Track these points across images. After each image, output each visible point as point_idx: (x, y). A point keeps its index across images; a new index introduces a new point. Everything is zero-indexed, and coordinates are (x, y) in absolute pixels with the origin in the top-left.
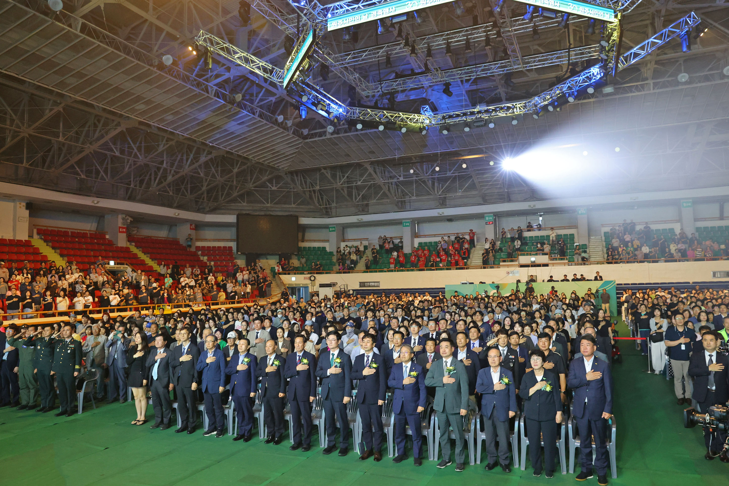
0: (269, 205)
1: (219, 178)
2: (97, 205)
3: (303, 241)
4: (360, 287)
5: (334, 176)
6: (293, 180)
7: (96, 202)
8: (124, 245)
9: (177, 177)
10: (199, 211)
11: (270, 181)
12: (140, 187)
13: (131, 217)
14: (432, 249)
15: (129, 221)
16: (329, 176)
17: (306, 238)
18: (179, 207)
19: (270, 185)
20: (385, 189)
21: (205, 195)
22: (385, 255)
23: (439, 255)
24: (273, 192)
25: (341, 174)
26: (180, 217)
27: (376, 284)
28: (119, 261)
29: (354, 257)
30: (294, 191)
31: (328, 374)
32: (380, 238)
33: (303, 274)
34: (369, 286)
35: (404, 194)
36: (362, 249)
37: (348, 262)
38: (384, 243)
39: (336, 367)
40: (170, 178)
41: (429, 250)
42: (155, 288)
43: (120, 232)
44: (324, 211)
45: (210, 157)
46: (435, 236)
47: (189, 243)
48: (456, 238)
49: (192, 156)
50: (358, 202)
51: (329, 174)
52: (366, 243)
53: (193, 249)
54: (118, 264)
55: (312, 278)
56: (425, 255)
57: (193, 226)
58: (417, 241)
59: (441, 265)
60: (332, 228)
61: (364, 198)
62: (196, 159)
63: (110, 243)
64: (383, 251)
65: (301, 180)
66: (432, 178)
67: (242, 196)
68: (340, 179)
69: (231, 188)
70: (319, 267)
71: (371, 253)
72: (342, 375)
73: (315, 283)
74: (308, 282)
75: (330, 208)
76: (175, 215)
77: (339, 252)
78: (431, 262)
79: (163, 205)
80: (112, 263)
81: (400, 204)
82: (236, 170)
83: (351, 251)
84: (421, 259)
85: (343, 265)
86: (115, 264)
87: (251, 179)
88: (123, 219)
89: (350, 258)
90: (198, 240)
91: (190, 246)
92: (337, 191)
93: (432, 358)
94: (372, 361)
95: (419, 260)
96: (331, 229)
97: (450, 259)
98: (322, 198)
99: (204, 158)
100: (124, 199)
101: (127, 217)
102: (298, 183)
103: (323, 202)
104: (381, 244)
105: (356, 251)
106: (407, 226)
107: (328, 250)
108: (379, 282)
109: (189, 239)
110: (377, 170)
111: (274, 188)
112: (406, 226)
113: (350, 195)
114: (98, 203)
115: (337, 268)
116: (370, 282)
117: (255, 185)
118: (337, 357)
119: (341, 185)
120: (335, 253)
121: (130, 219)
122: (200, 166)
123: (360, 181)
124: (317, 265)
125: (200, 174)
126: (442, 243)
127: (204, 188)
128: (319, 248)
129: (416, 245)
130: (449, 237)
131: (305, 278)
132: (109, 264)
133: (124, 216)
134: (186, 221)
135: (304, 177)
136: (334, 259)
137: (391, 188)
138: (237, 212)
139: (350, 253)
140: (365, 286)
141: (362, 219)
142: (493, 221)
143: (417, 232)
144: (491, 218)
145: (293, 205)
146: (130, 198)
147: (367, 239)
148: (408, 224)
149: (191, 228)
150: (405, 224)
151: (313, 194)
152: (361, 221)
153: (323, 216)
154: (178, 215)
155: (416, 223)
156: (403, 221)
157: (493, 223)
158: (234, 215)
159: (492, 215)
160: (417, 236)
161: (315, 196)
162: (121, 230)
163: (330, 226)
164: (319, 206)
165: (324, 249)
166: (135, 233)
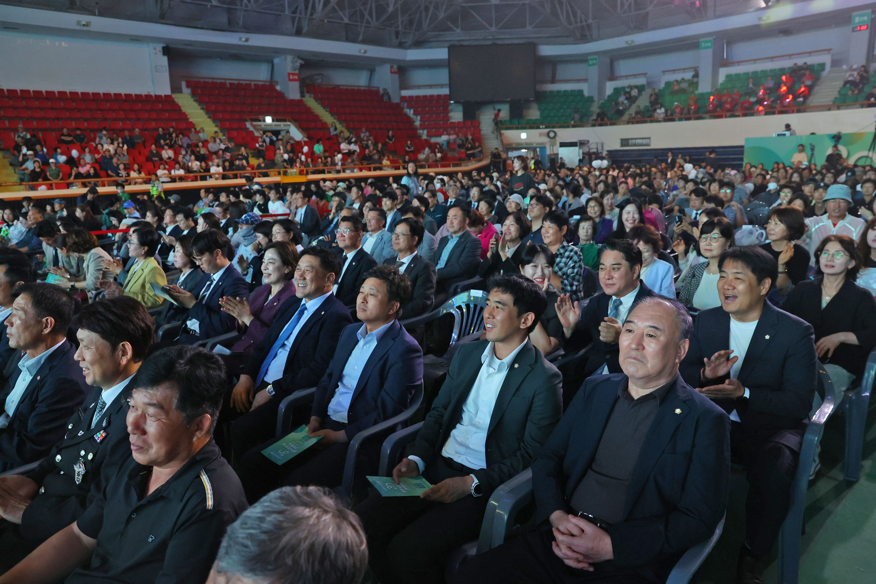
0: (493, 29)
2: (246, 44)
3: (553, 81)
4: (622, 145)
7: (244, 39)
8: (297, 97)
10: (401, 45)
12: (306, 13)
13: (302, 59)
15: (298, 64)
17: (558, 77)
18: (366, 41)
26: (368, 54)
27: (644, 141)
28: (279, 116)
30: (527, 5)
33: (538, 128)
34: (635, 145)
43: (290, 80)
44: (578, 34)
50: (625, 13)
52: (642, 81)
53: (395, 101)
54: (278, 120)
55: (552, 135)
57: (395, 69)
58: (723, 73)
60: (592, 59)
61: (636, 4)
67: (453, 19)
69: (436, 7)
73: (555, 141)
74: (545, 140)
75: (589, 28)
76: (360, 51)
80: (269, 119)
86: (273, 121)
88: (292, 62)
90: (403, 88)
96: (590, 62)
98: (574, 14)
101: (296, 59)
106: (708, 47)
107: (586, 93)
108: (649, 138)
112: (705, 48)
114: (247, 40)
116: (636, 139)
120: (596, 98)
121: (299, 62)
128: (572, 91)
129: (722, 79)
131: (541, 135)
132: (264, 121)
133: (291, 58)
134: (383, 61)
138: (448, 44)
140: (628, 145)
141: (632, 41)
142: (869, 24)
143: (725, 57)
144: (866, 18)
145: (529, 28)
146: (299, 33)
147: (645, 74)
148: (709, 44)
149: (393, 71)
150: (703, 44)
151: (558, 7)
152: (633, 44)
153: (577, 42)
154: (365, 52)
155: (725, 41)
156: (701, 40)
157: (867, 28)
158: (444, 47)
159: (869, 11)
160: (726, 64)
161: (562, 9)
162: (291, 77)
163: (589, 58)
164: (568, 26)
165: (581, 92)
166: (319, 81)
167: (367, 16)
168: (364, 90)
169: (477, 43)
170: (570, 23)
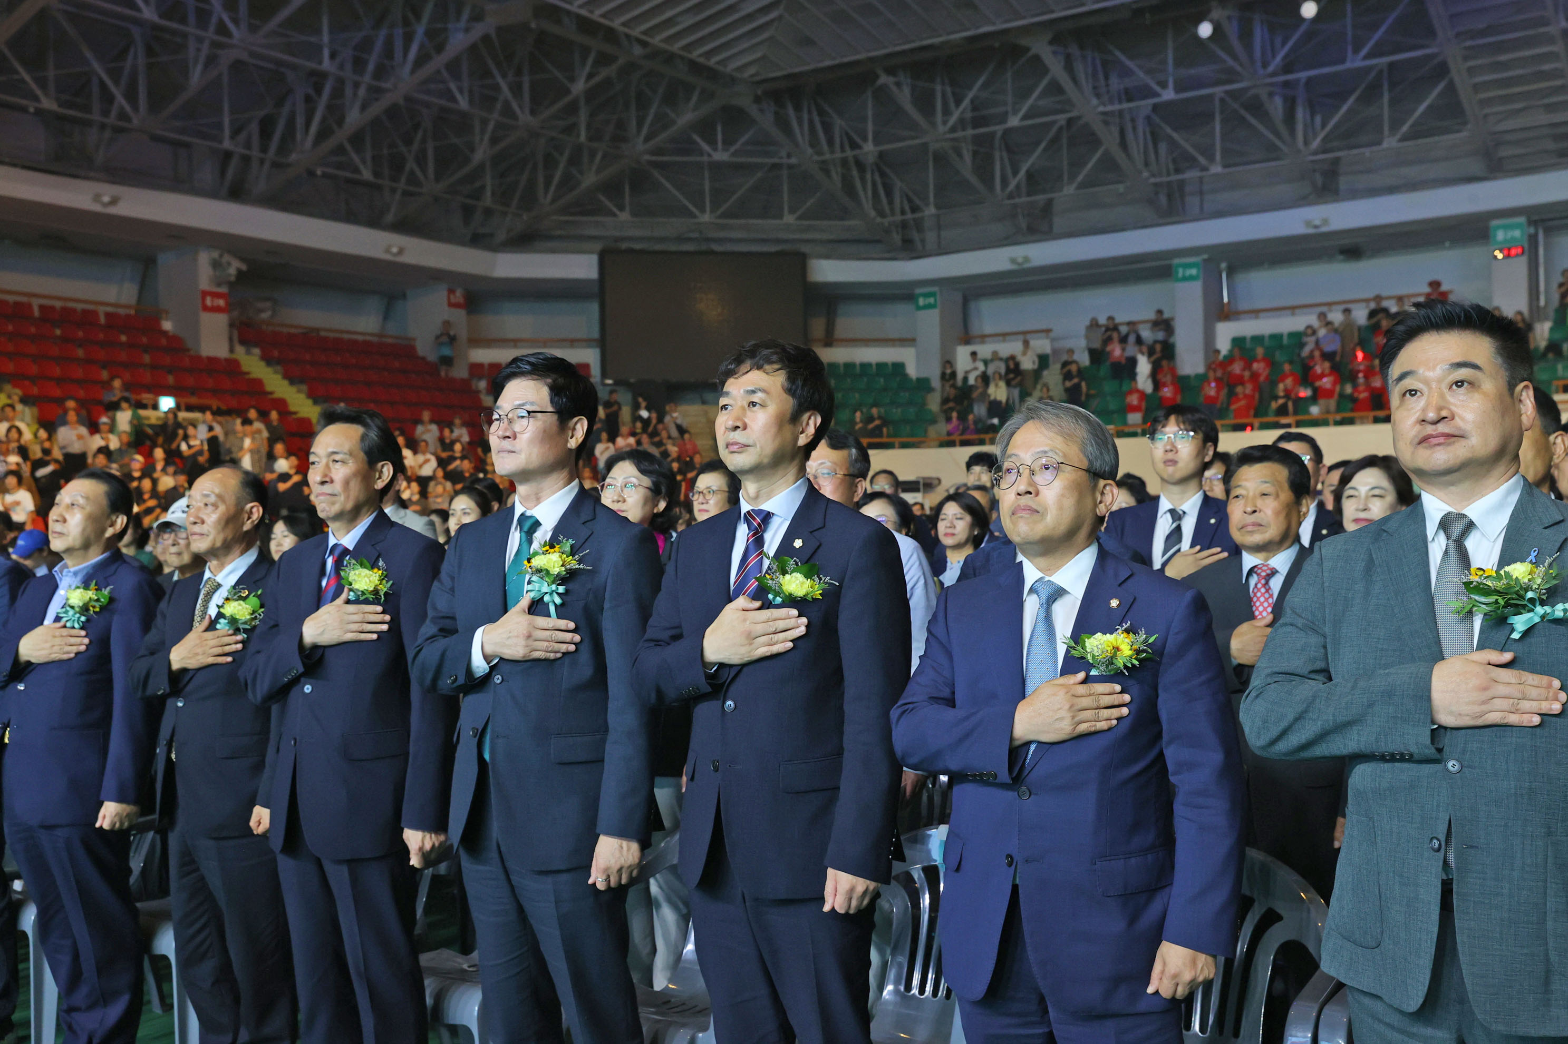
0: (706, 217)
1: (524, 117)
2: (113, 210)
3: (829, 341)
5: (925, 103)
6: (783, 124)
7: (106, 199)
8: (221, 351)
9: (376, 109)
10: (477, 240)
11: (705, 128)
12: (264, 149)
13: (242, 259)
14: (1279, 356)
15: (232, 271)
16: (904, 97)
17: (840, 332)
18: (402, 226)
19: (705, 147)
20: (1109, 140)
21: (489, 181)
22: (1109, 386)
23: (1306, 376)
24: (716, 167)
25: (948, 90)
26: (406, 259)
28: (194, 400)
29: (999, 392)
30: (790, 167)
31: (479, 664)
32: (1094, 324)
35: (1182, 161)
36: (1028, 363)
37: (980, 410)
38: (1107, 341)
39: (537, 607)
40: (354, 118)
41: (1270, 362)
42: (284, 477)
43: (206, 308)
44: (897, 238)
45: (479, 30)
46: (1293, 309)
47: (446, 351)
48: (1372, 314)
49: (420, 30)
50: (1011, 197)
51: (907, 91)
52: (1042, 345)
53: (460, 372)
54: (187, 406)
56: (1255, 376)
57: (459, 296)
58: (1226, 333)
59: (1315, 410)
60: (926, 295)
61: (1034, 181)
62: (436, 38)
63: (175, 345)
64: (1104, 370)
65: (811, 122)
66: (1286, 84)
67: (612, 188)
68: (947, 112)
69: (575, 160)
70: (879, 428)
71: (1060, 378)
72: (586, 671)
75: (919, 225)
76: (388, 251)
77: (948, 376)
78: (1276, 398)
79: (350, 217)
81: (1163, 199)
82: (579, 87)
83: (990, 371)
84: (1239, 389)
85: (962, 418)
87: (640, 125)
88: (216, 264)
89: (985, 394)
90: (477, 341)
91: (447, 361)
92: (940, 159)
93: (1276, 584)
94: (785, 548)
95: (1232, 395)
96: (921, 301)
97: (1349, 389)
98: (889, 193)
99: (460, 36)
100: (213, 194)
101: (227, 258)
102: (801, 135)
103: (891, 202)
104: (1097, 345)
105: (1008, 370)
106: (1191, 278)
107: (912, 371)
109: (445, 339)
110: (1079, 67)
111: (721, 156)
112: (1185, 279)
113: (984, 169)
114: (114, 201)
115: (942, 428)
117: (651, 144)
118: (552, 544)
119: (953, 130)
120: (936, 383)
121: (234, 266)
122: (453, 67)
123: (1015, 112)
124: (871, 419)
125: (453, 99)
126: (1322, 332)
127: (479, 156)
128: (881, 366)
129: (1224, 345)
130: (1347, 311)
132: (155, 407)
133: (215, 254)
134: (435, 276)
135: (821, 113)
136: (934, 403)
137: (1130, 136)
138: (598, 246)
139: (985, 379)
141: (1027, 259)
142: (1526, 246)
143: (1226, 300)
144: (1517, 233)
145: (789, 219)
146: (237, 193)
147: (1048, 331)
148: (1194, 272)
149: (453, 300)
150: (1181, 271)
151: (855, 173)
152: (1026, 266)
153: (892, 254)
154: (401, 251)
155: (1223, 265)
156: (1176, 261)
157: (1523, 253)
158: (590, 252)
159: (1522, 220)
160: (1226, 314)
161: (863, 179)
162: (209, 301)
163: (918, 291)
164: (879, 220)
165: (899, 368)
166: (265, 316)
167: (411, 165)
168: (366, 343)
169: (658, 247)
170: (882, 214)
